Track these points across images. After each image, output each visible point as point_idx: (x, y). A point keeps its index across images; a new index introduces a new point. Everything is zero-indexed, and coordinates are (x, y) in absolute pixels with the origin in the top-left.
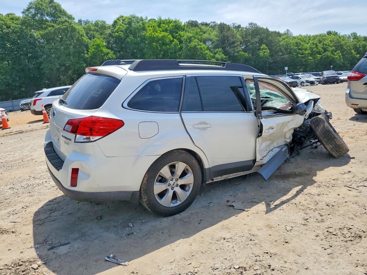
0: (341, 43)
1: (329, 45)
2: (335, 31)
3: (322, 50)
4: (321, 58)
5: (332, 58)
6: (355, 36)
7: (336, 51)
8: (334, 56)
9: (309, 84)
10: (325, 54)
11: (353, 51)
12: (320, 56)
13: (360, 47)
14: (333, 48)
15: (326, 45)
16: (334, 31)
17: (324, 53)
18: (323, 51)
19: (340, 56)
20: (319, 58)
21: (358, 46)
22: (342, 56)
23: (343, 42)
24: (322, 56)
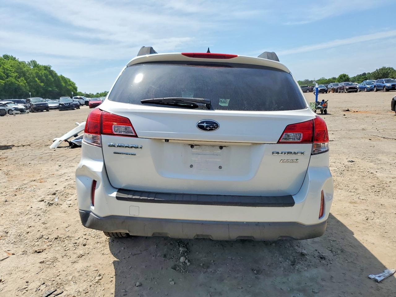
0: (23, 70)
1: (10, 71)
2: (13, 56)
3: (4, 75)
4: (5, 83)
5: (17, 85)
6: (35, 65)
7: (19, 78)
8: (18, 83)
9: (19, 112)
10: (8, 80)
11: (37, 79)
12: (4, 82)
13: (42, 76)
14: (16, 74)
15: (7, 70)
16: (11, 56)
17: (7, 78)
18: (6, 76)
19: (25, 83)
20: (2, 83)
21: (41, 75)
22: (27, 84)
23: (25, 69)
24: (5, 82)
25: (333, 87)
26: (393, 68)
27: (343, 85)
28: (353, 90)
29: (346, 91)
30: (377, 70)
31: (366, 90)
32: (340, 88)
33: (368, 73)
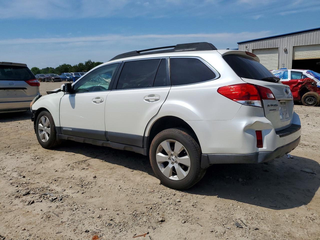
25: (40, 77)
26: (71, 65)
27: (50, 76)
28: (58, 80)
29: (53, 81)
30: (60, 66)
31: (67, 80)
32: (48, 78)
33: (50, 68)
